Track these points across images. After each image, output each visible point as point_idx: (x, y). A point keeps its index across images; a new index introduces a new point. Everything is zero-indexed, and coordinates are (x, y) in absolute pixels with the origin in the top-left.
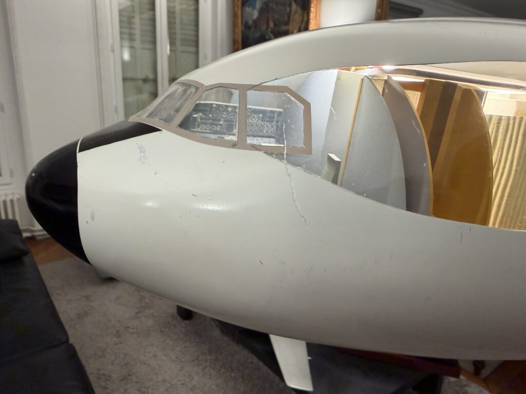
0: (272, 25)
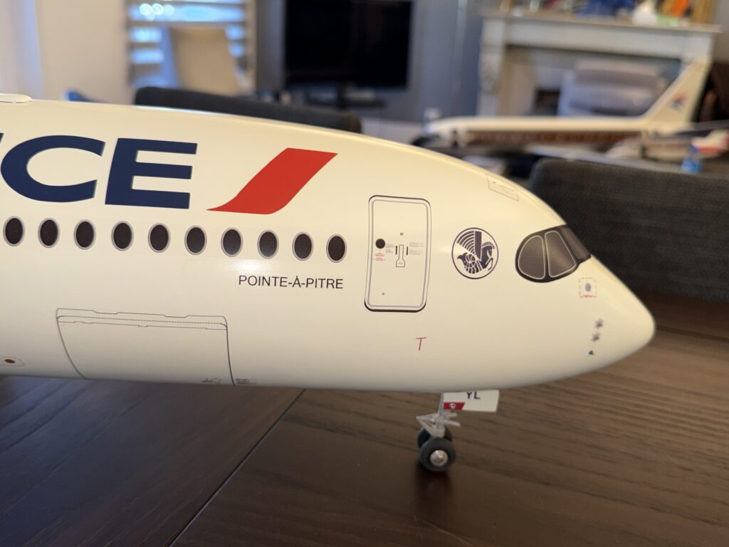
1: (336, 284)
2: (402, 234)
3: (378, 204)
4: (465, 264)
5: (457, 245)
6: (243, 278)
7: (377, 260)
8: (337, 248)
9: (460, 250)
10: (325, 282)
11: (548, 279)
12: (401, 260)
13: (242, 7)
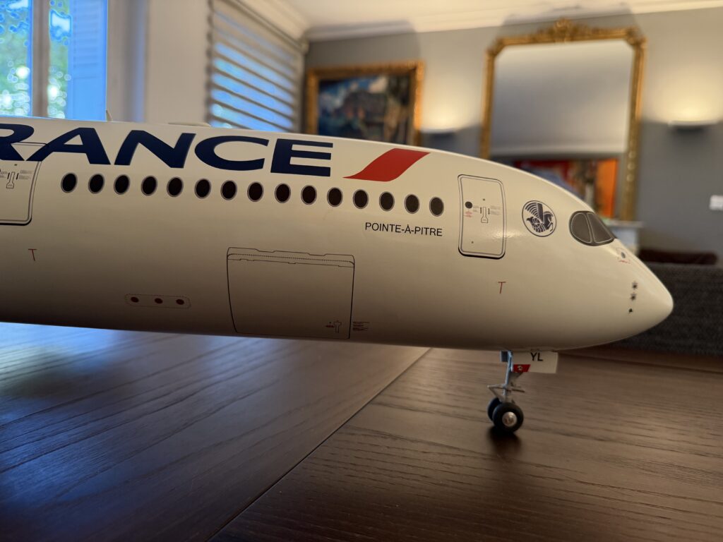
0: (361, 115)
1: (437, 232)
2: (484, 200)
3: (465, 180)
4: (533, 225)
5: (525, 211)
6: (368, 225)
7: (467, 216)
8: (437, 206)
9: (528, 214)
10: (429, 230)
11: (595, 244)
12: (484, 218)
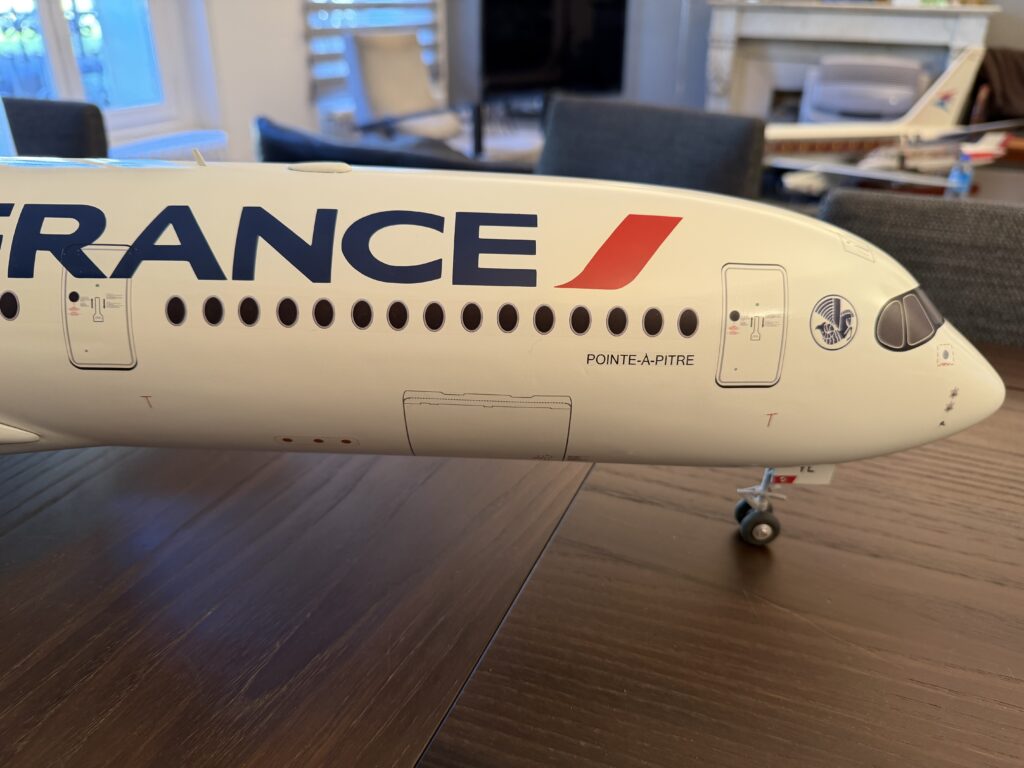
1: (687, 360)
2: (757, 305)
3: (732, 273)
4: (824, 334)
5: (816, 315)
6: (591, 357)
7: (731, 333)
8: (688, 323)
9: (820, 319)
10: (675, 359)
11: (907, 348)
12: (756, 333)
13: (432, 7)
